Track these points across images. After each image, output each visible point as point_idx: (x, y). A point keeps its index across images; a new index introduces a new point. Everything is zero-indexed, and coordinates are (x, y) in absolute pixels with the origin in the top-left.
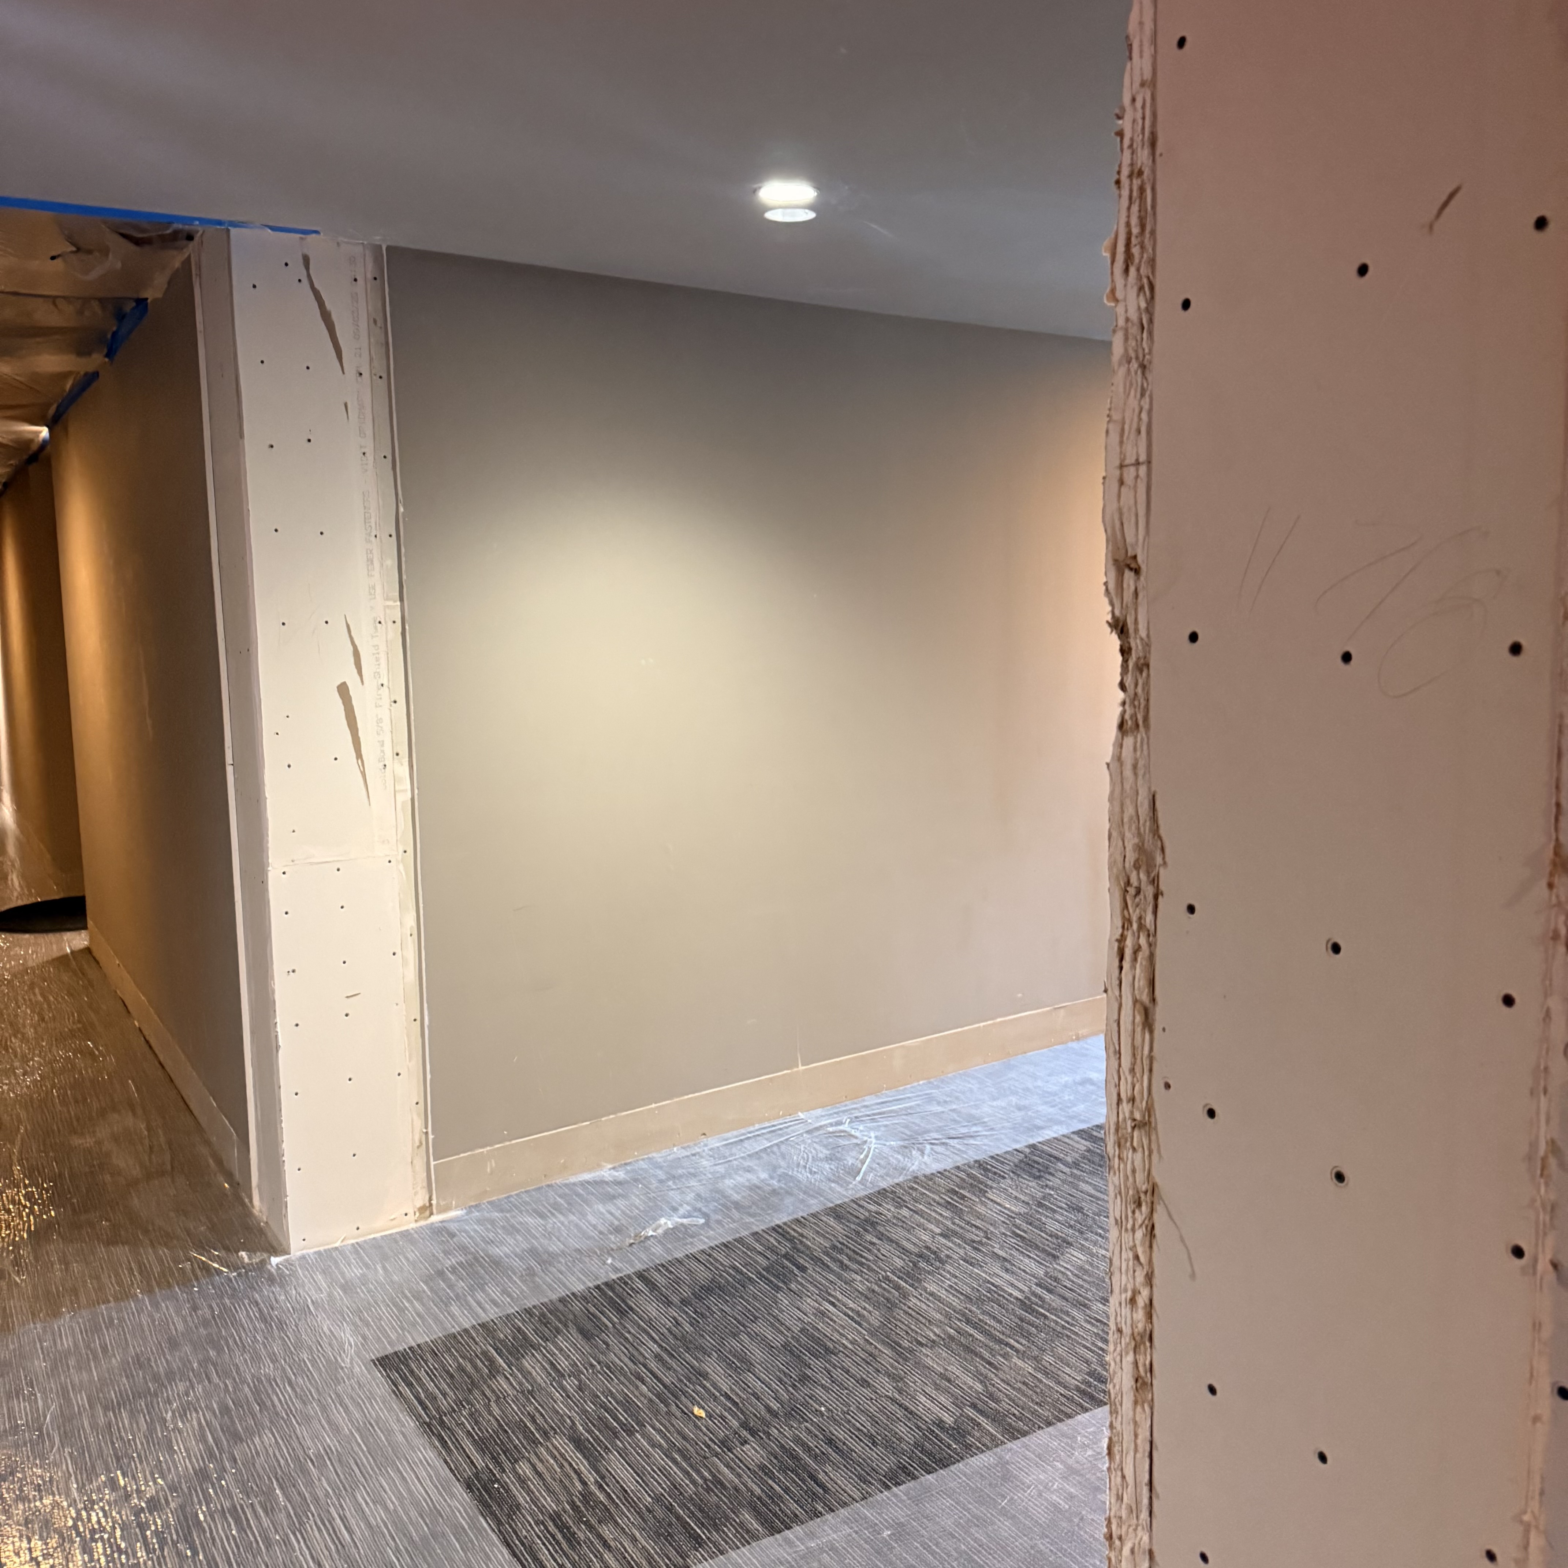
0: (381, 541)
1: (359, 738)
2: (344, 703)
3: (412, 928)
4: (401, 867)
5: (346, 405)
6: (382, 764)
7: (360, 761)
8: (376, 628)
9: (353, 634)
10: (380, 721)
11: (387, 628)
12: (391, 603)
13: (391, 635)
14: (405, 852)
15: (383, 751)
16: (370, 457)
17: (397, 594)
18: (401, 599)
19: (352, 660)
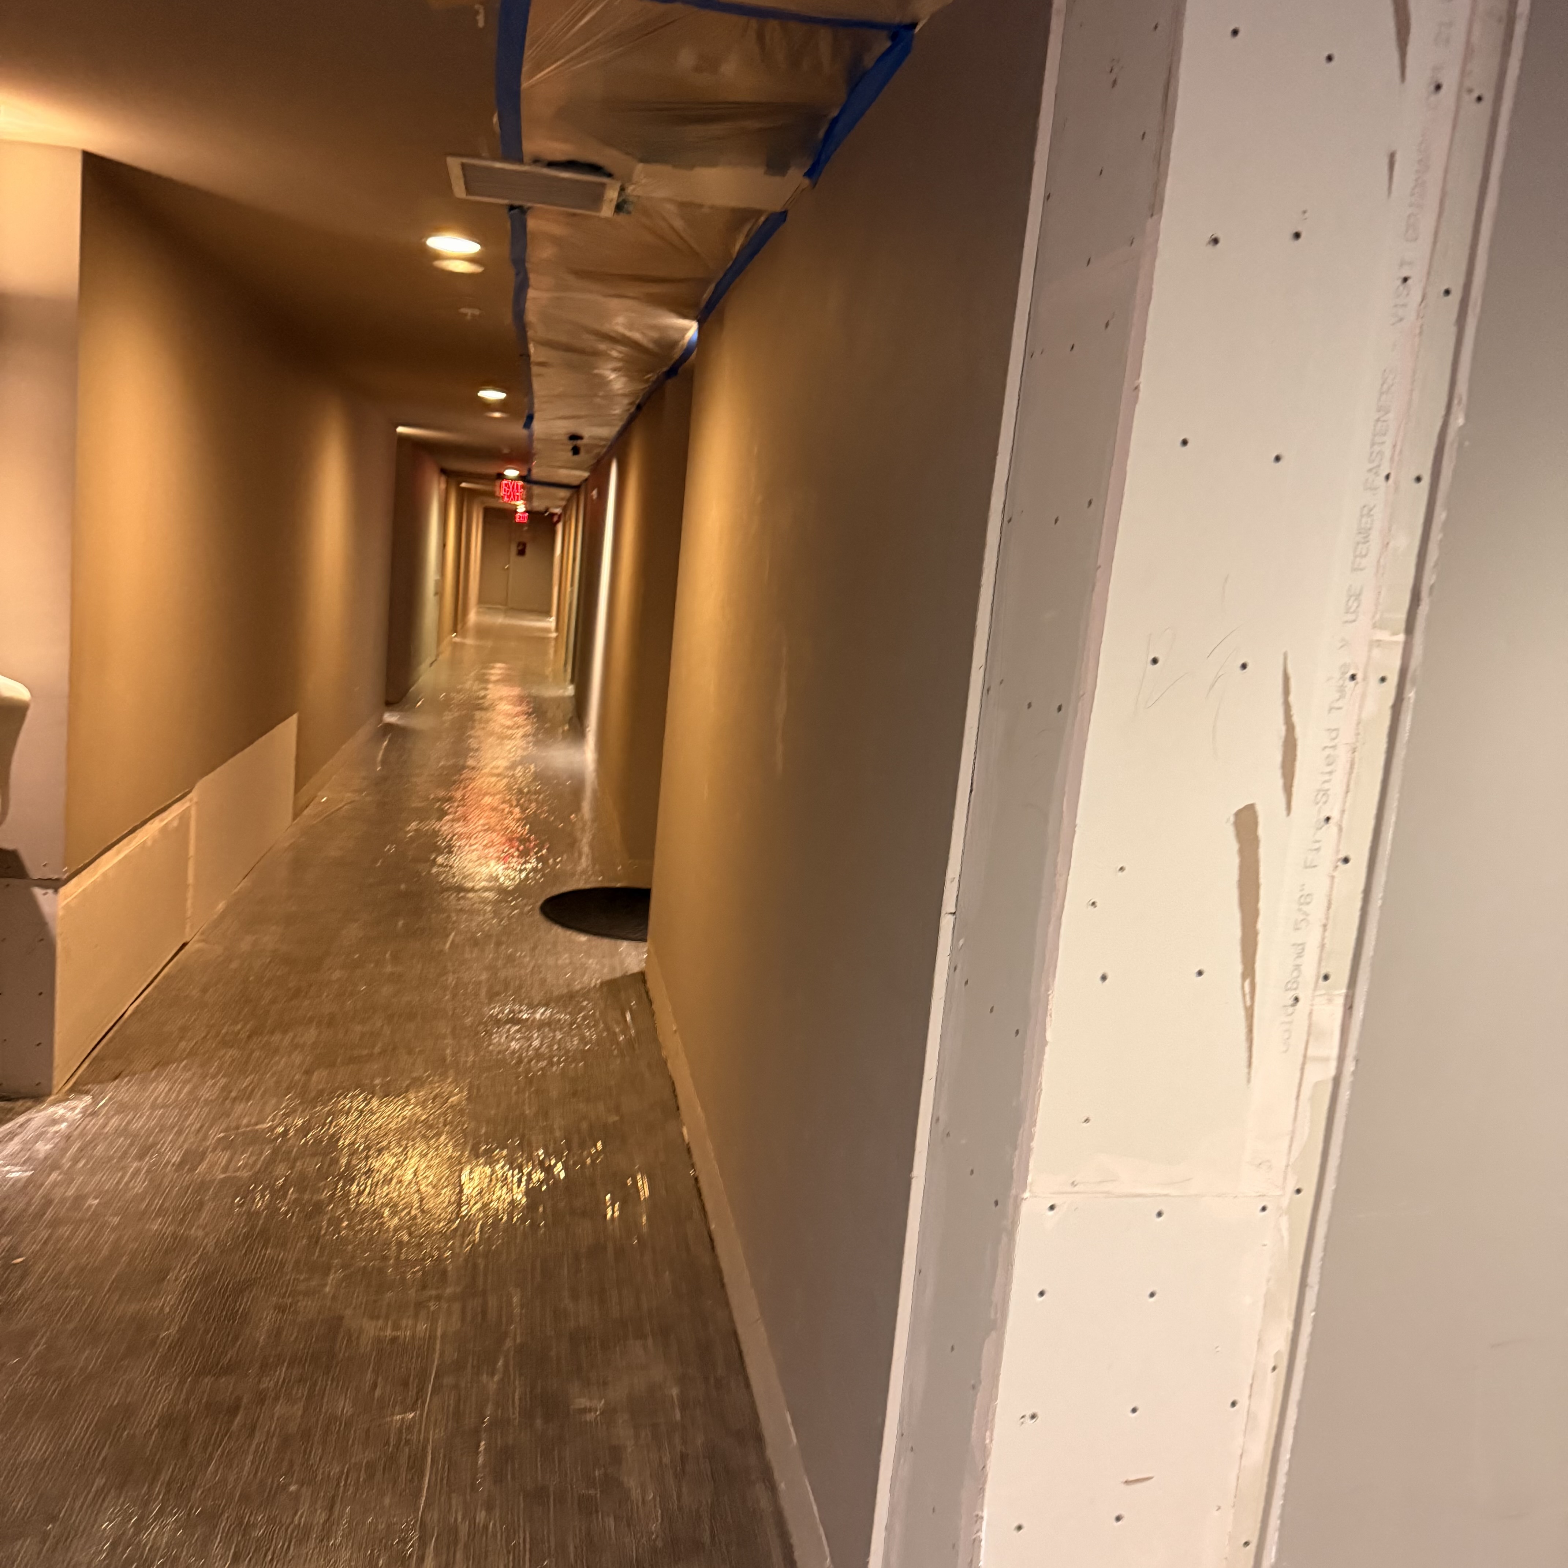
0: (1397, 489)
1: (1256, 934)
2: (1241, 852)
3: (1278, 1354)
4: (1284, 1222)
5: (1392, 157)
6: (1291, 994)
7: (1247, 983)
8: (1341, 690)
9: (1292, 698)
10: (1305, 899)
11: (1363, 696)
12: (1384, 636)
13: (1370, 707)
14: (1298, 1191)
15: (1297, 967)
16: (1416, 288)
17: (1401, 616)
18: (1409, 629)
19: (1278, 758)
